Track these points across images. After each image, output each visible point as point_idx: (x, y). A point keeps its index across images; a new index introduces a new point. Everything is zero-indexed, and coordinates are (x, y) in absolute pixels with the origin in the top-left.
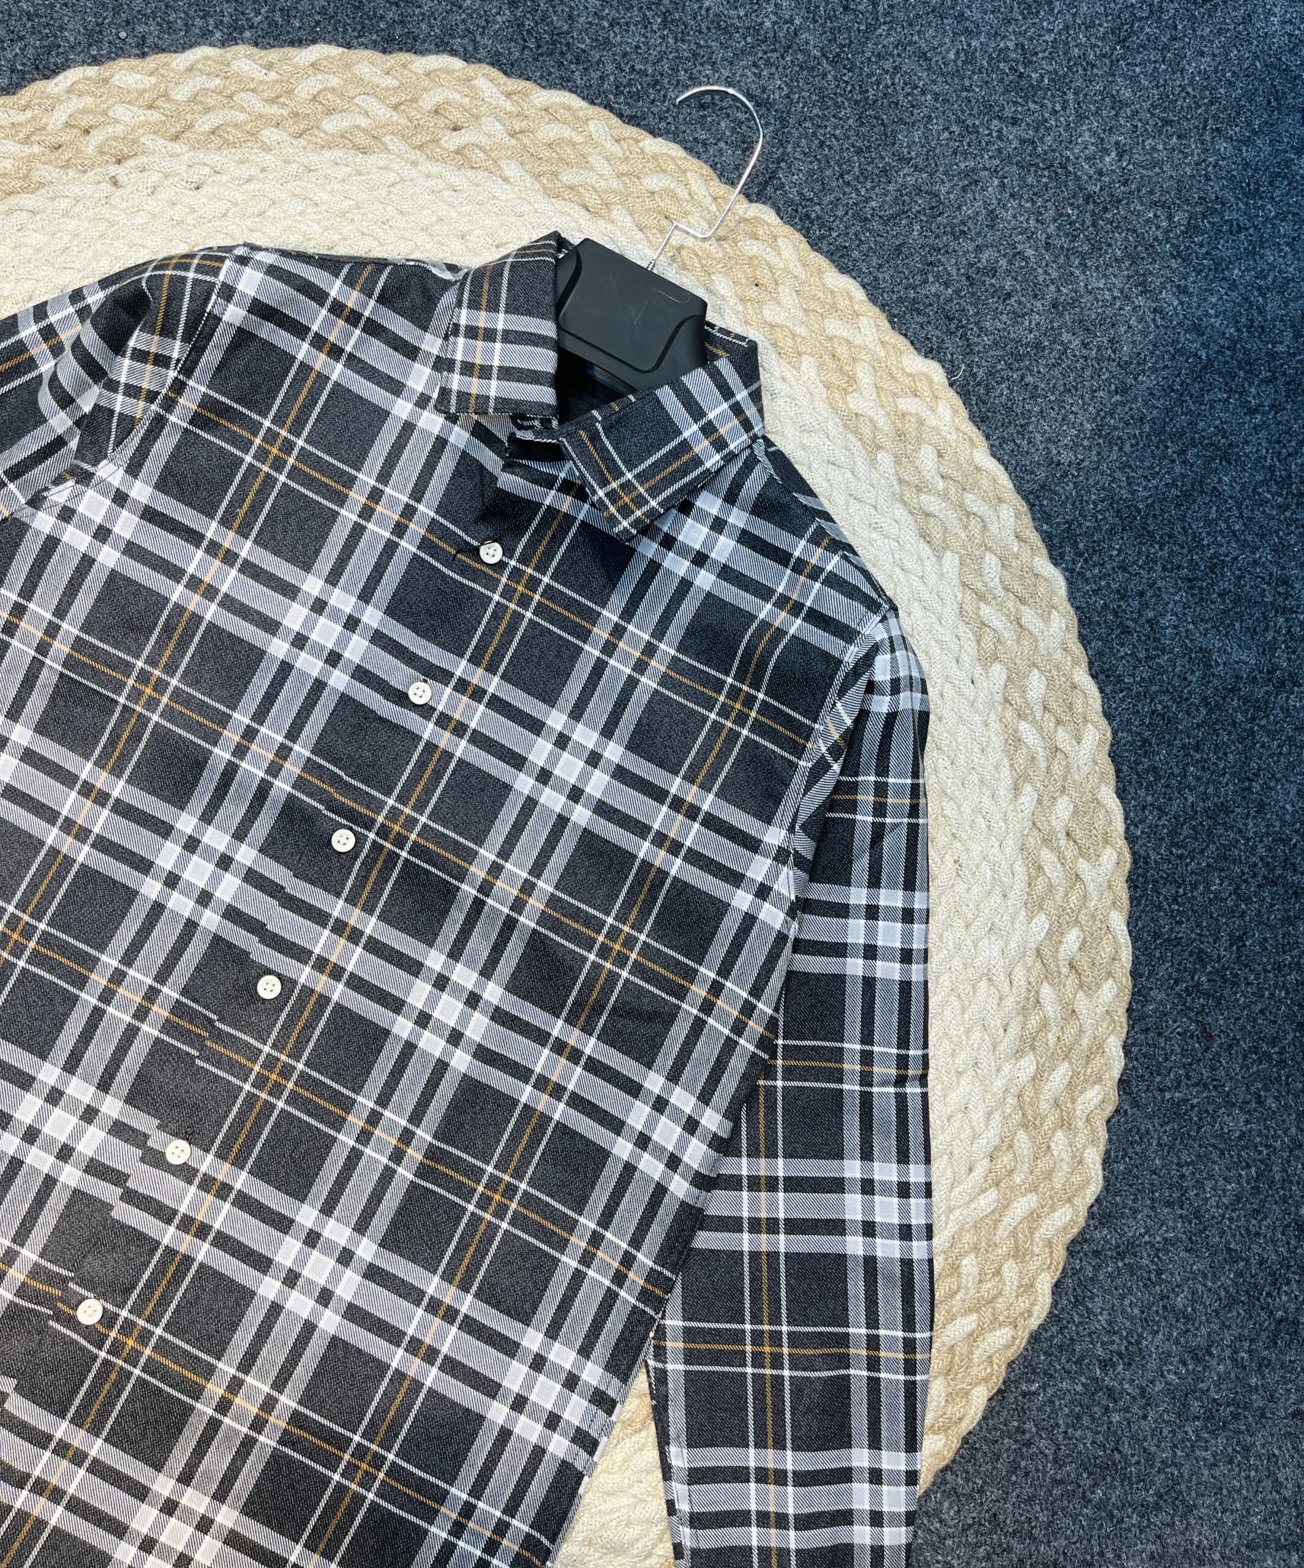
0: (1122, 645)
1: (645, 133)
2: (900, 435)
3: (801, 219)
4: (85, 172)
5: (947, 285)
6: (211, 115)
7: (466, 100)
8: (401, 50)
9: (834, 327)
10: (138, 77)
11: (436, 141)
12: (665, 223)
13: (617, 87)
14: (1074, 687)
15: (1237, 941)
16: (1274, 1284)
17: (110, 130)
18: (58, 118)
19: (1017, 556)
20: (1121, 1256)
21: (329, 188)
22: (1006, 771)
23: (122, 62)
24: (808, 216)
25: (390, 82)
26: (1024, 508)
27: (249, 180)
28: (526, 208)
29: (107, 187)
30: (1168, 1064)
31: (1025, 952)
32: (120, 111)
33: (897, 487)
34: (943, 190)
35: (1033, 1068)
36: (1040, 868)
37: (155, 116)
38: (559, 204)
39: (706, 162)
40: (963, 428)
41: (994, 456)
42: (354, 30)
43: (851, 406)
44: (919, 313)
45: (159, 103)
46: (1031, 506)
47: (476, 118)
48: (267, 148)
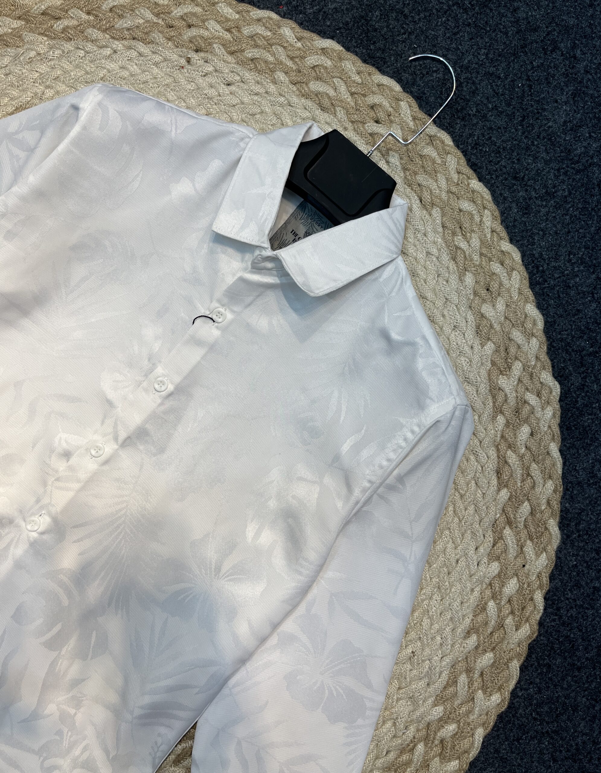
0: (571, 592)
2: (517, 411)
3: (533, 267)
4: (177, 47)
7: (391, 109)
8: (373, 65)
9: (517, 335)
10: (231, 11)
12: (458, 230)
13: (476, 144)
14: (532, 599)
17: (202, 31)
19: (542, 512)
21: (294, 119)
22: (468, 621)
25: (357, 79)
27: (256, 94)
29: (183, 61)
31: (420, 722)
32: (213, 25)
33: (498, 439)
36: (455, 682)
38: (408, 190)
41: (560, 451)
42: (356, 42)
43: (499, 382)
46: (566, 490)
47: (391, 122)
48: (274, 82)
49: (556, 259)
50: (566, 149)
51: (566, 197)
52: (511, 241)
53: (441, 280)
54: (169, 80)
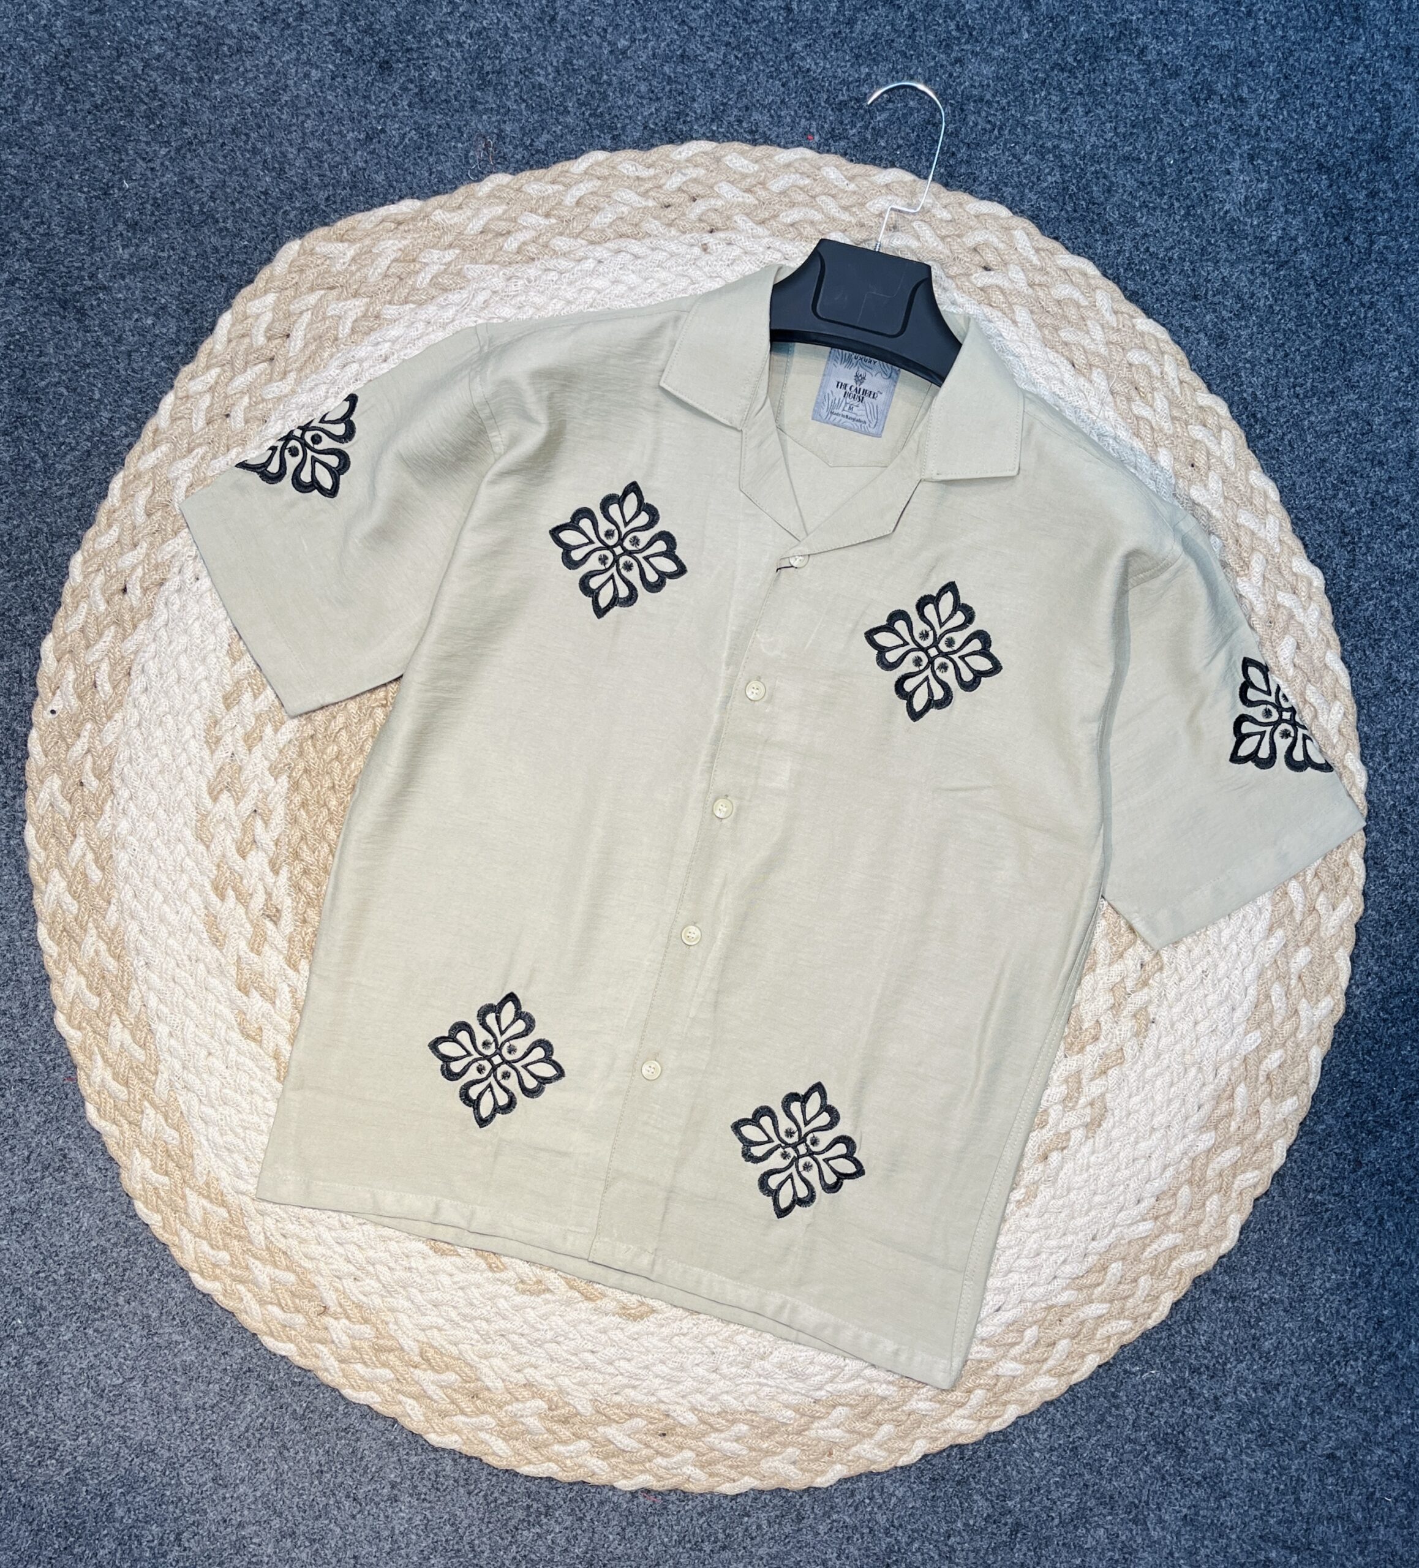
1: (1140, 311)
5: (1353, 505)
6: (796, 210)
11: (968, 275)
16: (1345, 1356)
18: (676, 181)
20: (1233, 1299)
23: (736, 145)
26: (1353, 709)
28: (1023, 351)
30: (1319, 1173)
35: (1211, 1143)
37: (750, 199)
39: (1183, 348)
40: (1325, 630)
44: (1321, 521)
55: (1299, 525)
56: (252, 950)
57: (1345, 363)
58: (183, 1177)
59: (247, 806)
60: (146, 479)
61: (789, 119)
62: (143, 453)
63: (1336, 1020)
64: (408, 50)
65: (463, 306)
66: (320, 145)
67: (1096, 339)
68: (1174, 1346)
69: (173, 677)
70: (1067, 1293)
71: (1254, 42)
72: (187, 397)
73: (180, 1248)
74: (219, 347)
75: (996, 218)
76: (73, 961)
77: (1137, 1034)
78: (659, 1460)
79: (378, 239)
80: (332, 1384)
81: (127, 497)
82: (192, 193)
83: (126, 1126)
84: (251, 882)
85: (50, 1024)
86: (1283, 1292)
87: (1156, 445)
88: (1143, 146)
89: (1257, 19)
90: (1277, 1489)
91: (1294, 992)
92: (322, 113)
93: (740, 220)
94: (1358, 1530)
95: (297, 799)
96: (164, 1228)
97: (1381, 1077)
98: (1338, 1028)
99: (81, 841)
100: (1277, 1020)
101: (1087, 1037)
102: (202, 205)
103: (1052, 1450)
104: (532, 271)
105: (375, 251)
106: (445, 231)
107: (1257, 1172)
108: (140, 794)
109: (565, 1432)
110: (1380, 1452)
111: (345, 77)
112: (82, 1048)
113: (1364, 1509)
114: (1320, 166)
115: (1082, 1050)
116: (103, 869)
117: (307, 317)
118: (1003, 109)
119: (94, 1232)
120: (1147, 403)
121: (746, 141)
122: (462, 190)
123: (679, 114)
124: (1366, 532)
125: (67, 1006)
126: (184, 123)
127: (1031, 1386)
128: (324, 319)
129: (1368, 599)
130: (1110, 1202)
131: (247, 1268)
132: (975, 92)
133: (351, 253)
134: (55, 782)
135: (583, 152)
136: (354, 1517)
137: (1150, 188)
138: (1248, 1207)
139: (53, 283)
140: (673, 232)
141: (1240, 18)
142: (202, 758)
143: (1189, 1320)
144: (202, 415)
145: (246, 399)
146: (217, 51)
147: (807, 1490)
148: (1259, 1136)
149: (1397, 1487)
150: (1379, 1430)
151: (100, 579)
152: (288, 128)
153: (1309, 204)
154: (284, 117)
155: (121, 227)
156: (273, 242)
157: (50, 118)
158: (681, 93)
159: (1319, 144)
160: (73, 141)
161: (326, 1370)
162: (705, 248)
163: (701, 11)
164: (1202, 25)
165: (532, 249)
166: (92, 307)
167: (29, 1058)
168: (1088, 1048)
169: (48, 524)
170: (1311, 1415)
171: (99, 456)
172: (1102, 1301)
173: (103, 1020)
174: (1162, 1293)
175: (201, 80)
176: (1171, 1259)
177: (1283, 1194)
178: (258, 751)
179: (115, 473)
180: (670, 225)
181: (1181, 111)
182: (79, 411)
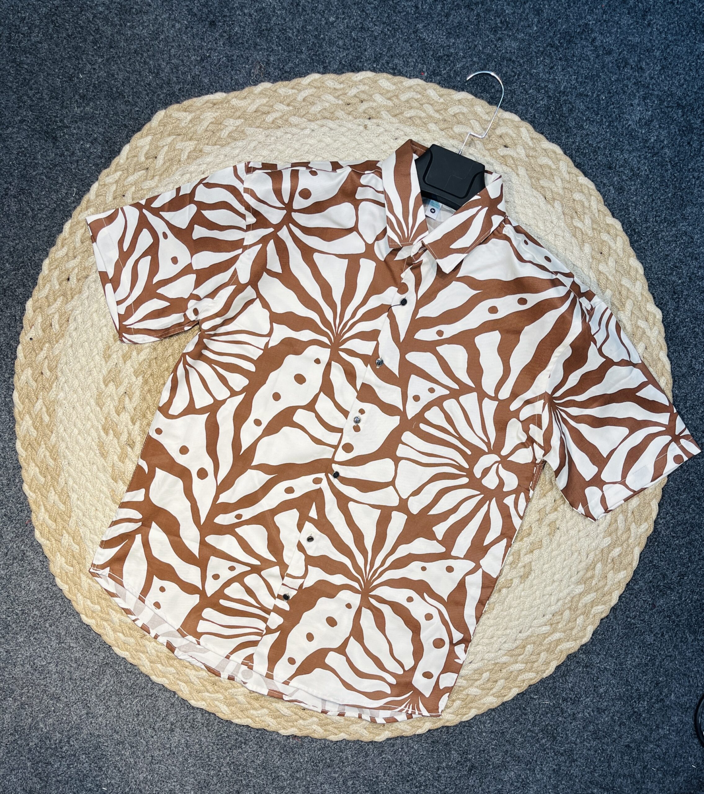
1: (581, 173)
3: (631, 231)
4: (356, 118)
5: (680, 279)
6: (412, 111)
7: (514, 135)
8: (496, 105)
9: (625, 282)
10: (389, 84)
11: (496, 149)
12: (574, 214)
13: (578, 148)
15: (682, 575)
16: (638, 699)
17: (371, 103)
18: (353, 92)
20: (587, 667)
23: (385, 75)
24: (634, 230)
25: (487, 117)
26: (671, 381)
28: (521, 189)
29: (362, 128)
30: (634, 609)
31: (597, 548)
32: (378, 98)
34: (696, 237)
35: (582, 590)
37: (390, 103)
38: (535, 192)
39: (601, 194)
40: (660, 341)
41: (668, 356)
42: (480, 89)
43: (619, 316)
44: (663, 286)
45: (393, 98)
46: (674, 381)
47: (516, 145)
48: (428, 131)
49: (647, 221)
50: (643, 139)
51: (648, 175)
52: (613, 216)
53: (567, 252)
54: (354, 144)
55: (652, 287)
56: (120, 461)
57: (682, 206)
58: (80, 568)
59: (122, 390)
60: (82, 224)
61: (412, 64)
62: (81, 211)
63: (649, 535)
64: (224, 16)
65: (244, 148)
66: (178, 62)
67: (558, 186)
68: (556, 687)
69: (89, 324)
70: (505, 657)
71: (651, 40)
72: (105, 185)
73: (76, 602)
74: (122, 161)
75: (512, 121)
76: (34, 460)
77: (549, 534)
78: (301, 721)
79: (203, 112)
80: (146, 673)
81: (72, 233)
82: (113, 82)
83: (54, 542)
84: (121, 428)
85: (21, 489)
86: (610, 665)
87: (583, 242)
88: (590, 89)
89: (652, 28)
90: (600, 760)
91: (629, 520)
92: (180, 46)
93: (384, 114)
94: (638, 782)
95: (146, 388)
96: (69, 592)
97: (668, 564)
98: (649, 539)
99: (40, 401)
100: (620, 533)
101: (525, 533)
102: (117, 88)
103: (492, 732)
104: (279, 133)
105: (201, 117)
106: (236, 109)
107: (603, 606)
108: (70, 380)
109: (256, 705)
110: (652, 746)
111: (192, 28)
112: (35, 502)
113: (641, 773)
114: (679, 105)
115: (522, 540)
116: (50, 416)
117: (166, 148)
118: (521, 65)
119: (36, 591)
120: (581, 220)
121: (390, 73)
122: (247, 89)
123: (358, 58)
124: (685, 293)
125: (29, 481)
126: (111, 47)
127: (484, 700)
128: (174, 150)
129: (684, 327)
130: (530, 615)
131: (108, 614)
132: (508, 55)
133: (189, 118)
134: (29, 372)
135: (308, 74)
136: (152, 737)
137: (592, 110)
138: (597, 623)
139: (43, 123)
140: (351, 117)
141: (644, 27)
142: (101, 365)
143: (564, 675)
144: (111, 194)
145: (133, 188)
146: (130, 11)
147: (371, 742)
148: (606, 589)
149: (659, 763)
150: (652, 735)
151: (56, 273)
152: (162, 52)
153: (671, 124)
154: (161, 46)
155: (77, 97)
156: (152, 111)
157: (45, 41)
158: (360, 47)
159: (679, 93)
160: (56, 52)
161: (144, 666)
162: (366, 127)
163: (372, 5)
164: (625, 29)
165: (280, 122)
166: (61, 137)
167: (10, 505)
168: (525, 539)
169: (33, 244)
170: (620, 726)
171: (60, 211)
172: (523, 663)
173: (46, 489)
174: (552, 661)
175: (121, 25)
176: (557, 645)
177: (615, 618)
178: (129, 363)
179: (67, 221)
180: (349, 114)
181: (611, 72)
182: (51, 188)
